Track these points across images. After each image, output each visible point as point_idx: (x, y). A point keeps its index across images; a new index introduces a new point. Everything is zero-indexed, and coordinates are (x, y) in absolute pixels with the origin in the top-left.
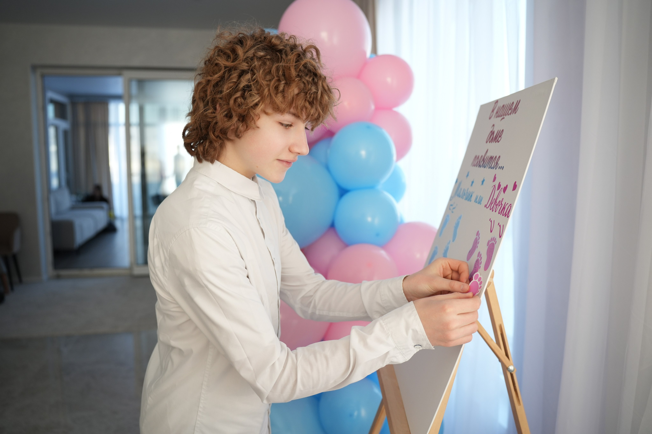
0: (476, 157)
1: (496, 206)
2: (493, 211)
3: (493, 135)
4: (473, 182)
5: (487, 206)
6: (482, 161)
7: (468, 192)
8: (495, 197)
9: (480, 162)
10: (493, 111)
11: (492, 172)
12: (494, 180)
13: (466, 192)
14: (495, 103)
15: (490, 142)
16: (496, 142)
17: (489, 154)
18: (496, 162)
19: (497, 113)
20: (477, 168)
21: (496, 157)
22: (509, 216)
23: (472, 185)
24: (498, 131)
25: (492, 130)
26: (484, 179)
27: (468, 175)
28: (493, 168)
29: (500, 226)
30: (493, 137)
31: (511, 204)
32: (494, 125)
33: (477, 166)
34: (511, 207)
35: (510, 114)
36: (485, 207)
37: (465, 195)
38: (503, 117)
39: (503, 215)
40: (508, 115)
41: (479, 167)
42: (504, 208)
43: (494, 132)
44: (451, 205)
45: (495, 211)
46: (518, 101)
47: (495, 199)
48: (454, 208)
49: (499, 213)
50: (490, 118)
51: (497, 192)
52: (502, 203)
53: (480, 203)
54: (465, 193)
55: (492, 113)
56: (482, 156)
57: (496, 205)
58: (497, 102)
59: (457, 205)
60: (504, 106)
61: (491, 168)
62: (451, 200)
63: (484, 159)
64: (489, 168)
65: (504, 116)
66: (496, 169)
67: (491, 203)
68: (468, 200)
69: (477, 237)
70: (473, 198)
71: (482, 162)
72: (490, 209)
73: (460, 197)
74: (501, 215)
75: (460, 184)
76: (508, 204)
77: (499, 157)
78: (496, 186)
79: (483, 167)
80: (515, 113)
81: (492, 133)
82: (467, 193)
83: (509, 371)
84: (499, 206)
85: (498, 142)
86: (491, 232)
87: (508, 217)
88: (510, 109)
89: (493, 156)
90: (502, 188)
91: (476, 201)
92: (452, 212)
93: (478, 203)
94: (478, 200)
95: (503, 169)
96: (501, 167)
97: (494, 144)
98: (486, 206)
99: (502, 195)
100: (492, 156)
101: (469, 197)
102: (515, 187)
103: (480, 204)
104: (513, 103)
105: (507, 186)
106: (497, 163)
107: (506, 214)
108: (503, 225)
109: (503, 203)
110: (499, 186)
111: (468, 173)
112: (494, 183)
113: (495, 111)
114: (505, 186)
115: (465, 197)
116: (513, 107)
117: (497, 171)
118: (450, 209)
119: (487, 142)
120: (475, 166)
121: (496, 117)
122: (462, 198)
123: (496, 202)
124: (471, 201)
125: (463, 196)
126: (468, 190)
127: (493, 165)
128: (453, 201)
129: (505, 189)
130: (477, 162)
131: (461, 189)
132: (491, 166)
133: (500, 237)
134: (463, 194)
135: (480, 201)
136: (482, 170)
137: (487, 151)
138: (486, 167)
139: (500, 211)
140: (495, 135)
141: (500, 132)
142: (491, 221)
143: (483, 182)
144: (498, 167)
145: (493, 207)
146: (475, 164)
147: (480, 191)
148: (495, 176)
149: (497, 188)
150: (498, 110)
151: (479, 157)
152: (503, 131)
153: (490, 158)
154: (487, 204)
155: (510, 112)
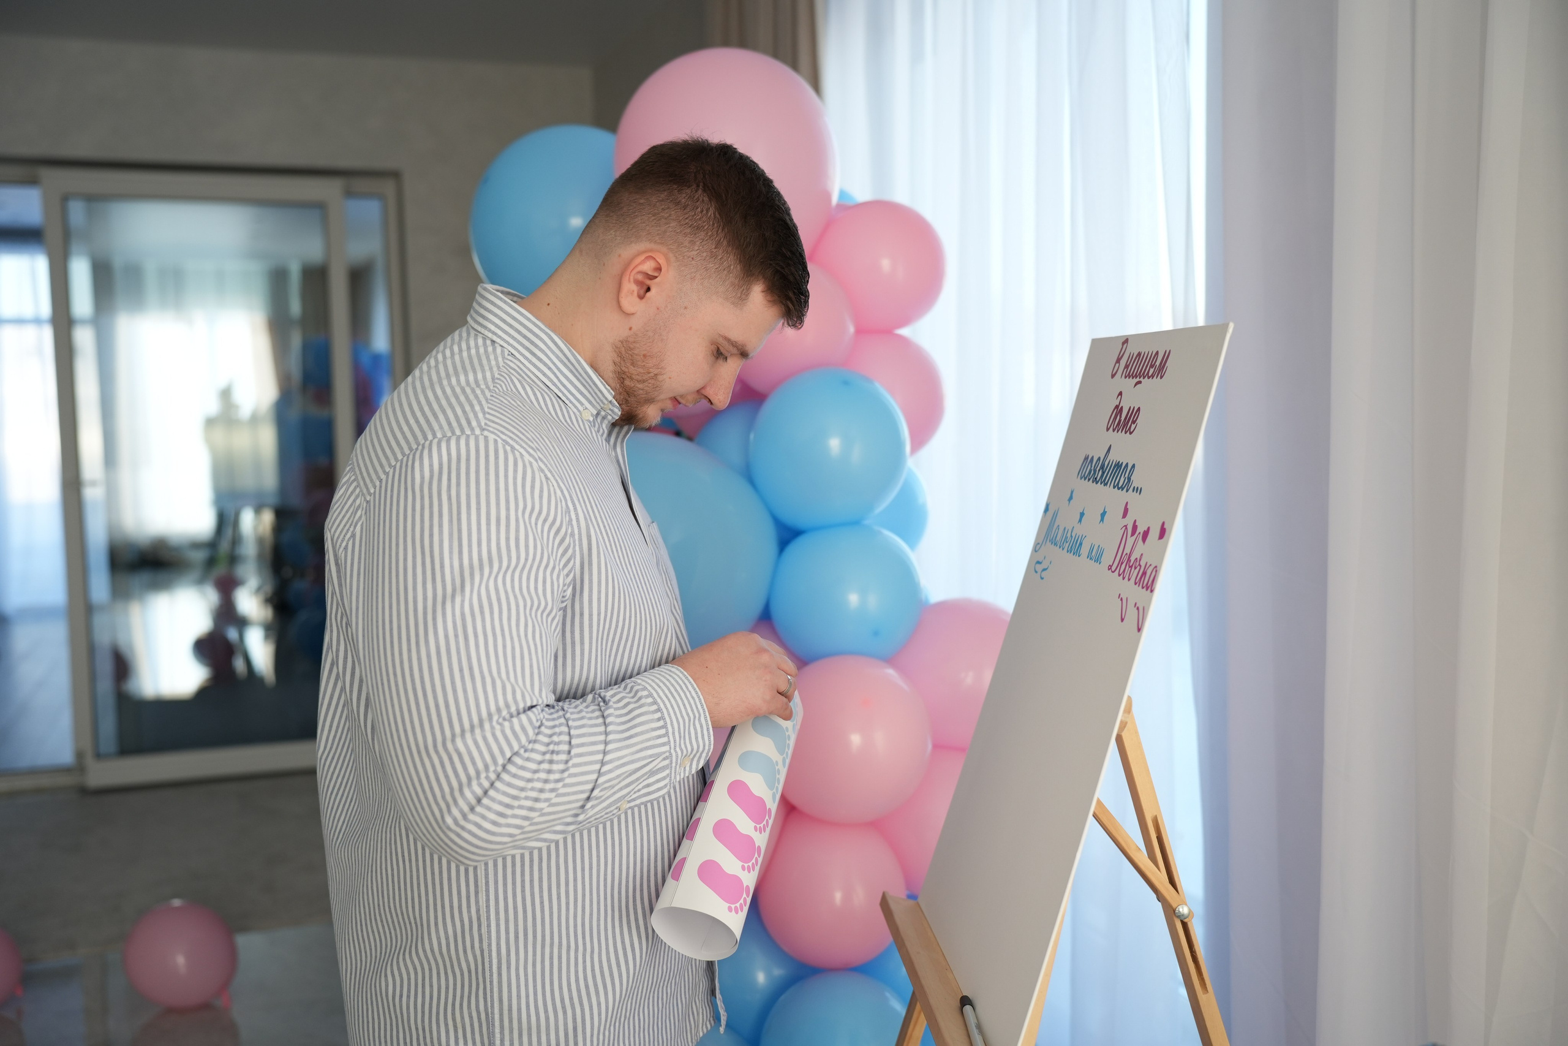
0: (1086, 458)
1: (1129, 570)
2: (1124, 578)
3: (1121, 416)
4: (1082, 514)
5: (1113, 569)
6: (1099, 470)
8: (1127, 551)
9: (1095, 471)
10: (1118, 361)
11: (1122, 496)
12: (1126, 511)
13: (1069, 535)
14: (1123, 344)
15: (1114, 430)
16: (1126, 433)
17: (1114, 457)
18: (1127, 475)
19: (1127, 367)
20: (1090, 484)
21: (1127, 465)
22: (1153, 589)
23: (1080, 521)
24: (1130, 408)
26: (1106, 509)
27: (1071, 498)
28: (1122, 489)
29: (1138, 608)
30: (1120, 421)
31: (1156, 567)
32: (1120, 394)
33: (1089, 480)
34: (1156, 571)
35: (1153, 376)
36: (1109, 569)
38: (1138, 379)
39: (1143, 588)
40: (1149, 378)
41: (1093, 482)
42: (1144, 573)
43: (1122, 407)
44: (1038, 562)
45: (1129, 580)
46: (1166, 351)
47: (1127, 554)
48: (1044, 570)
49: (1136, 584)
50: (1113, 376)
51: (1130, 540)
52: (1141, 563)
53: (1098, 560)
54: (1066, 537)
55: (1117, 365)
56: (1099, 459)
57: (1130, 567)
58: (1126, 341)
59: (1051, 563)
60: (1139, 354)
61: (1119, 489)
62: (1035, 550)
63: (1102, 467)
64: (1114, 487)
65: (1140, 378)
66: (1127, 491)
67: (1121, 563)
68: (1073, 554)
70: (1085, 550)
71: (1100, 473)
72: (1119, 575)
73: (1056, 544)
74: (1139, 586)
75: (1055, 515)
76: (1151, 565)
77: (1134, 466)
78: (1128, 526)
79: (1101, 483)
80: (1161, 377)
81: (1118, 409)
82: (1072, 536)
83: (1178, 917)
84: (1135, 568)
85: (1131, 433)
86: (1122, 620)
87: (1152, 591)
88: (1152, 366)
89: (1122, 463)
90: (1140, 533)
91: (1090, 557)
92: (1042, 578)
93: (1094, 560)
94: (1094, 553)
95: (1140, 494)
96: (1137, 488)
97: (1121, 435)
98: (1110, 567)
99: (1140, 548)
100: (1119, 462)
101: (1075, 548)
102: (1163, 533)
103: (1100, 563)
104: (1157, 353)
105: (1149, 528)
106: (1129, 479)
107: (1149, 585)
108: (1144, 608)
109: (1143, 563)
110: (1135, 527)
111: (1072, 492)
112: (1125, 521)
113: (1123, 362)
114: (1146, 529)
115: (1068, 544)
116: (1158, 363)
117: (1130, 496)
118: (1036, 572)
119: (1108, 429)
120: (1085, 479)
121: (1126, 377)
122: (1060, 547)
123: (1130, 561)
124: (1079, 556)
125: (1064, 543)
126: (1072, 530)
127: (1122, 481)
128: (1041, 553)
129: (1146, 535)
130: (1090, 471)
131: (1059, 527)
132: (1118, 484)
133: (1139, 630)
134: (1064, 540)
135: (1099, 557)
136: (1099, 490)
137: (1110, 448)
138: (1107, 483)
139: (1137, 581)
140: (1123, 416)
141: (1133, 411)
142: (1121, 599)
143: (1103, 515)
144: (1132, 487)
145: (1124, 571)
146: (1084, 474)
147: (1099, 536)
148: (1126, 506)
149: (1130, 530)
150: (1128, 363)
151: (1092, 460)
152: (1139, 410)
153: (1115, 466)
154: (1112, 563)
155: (1151, 371)
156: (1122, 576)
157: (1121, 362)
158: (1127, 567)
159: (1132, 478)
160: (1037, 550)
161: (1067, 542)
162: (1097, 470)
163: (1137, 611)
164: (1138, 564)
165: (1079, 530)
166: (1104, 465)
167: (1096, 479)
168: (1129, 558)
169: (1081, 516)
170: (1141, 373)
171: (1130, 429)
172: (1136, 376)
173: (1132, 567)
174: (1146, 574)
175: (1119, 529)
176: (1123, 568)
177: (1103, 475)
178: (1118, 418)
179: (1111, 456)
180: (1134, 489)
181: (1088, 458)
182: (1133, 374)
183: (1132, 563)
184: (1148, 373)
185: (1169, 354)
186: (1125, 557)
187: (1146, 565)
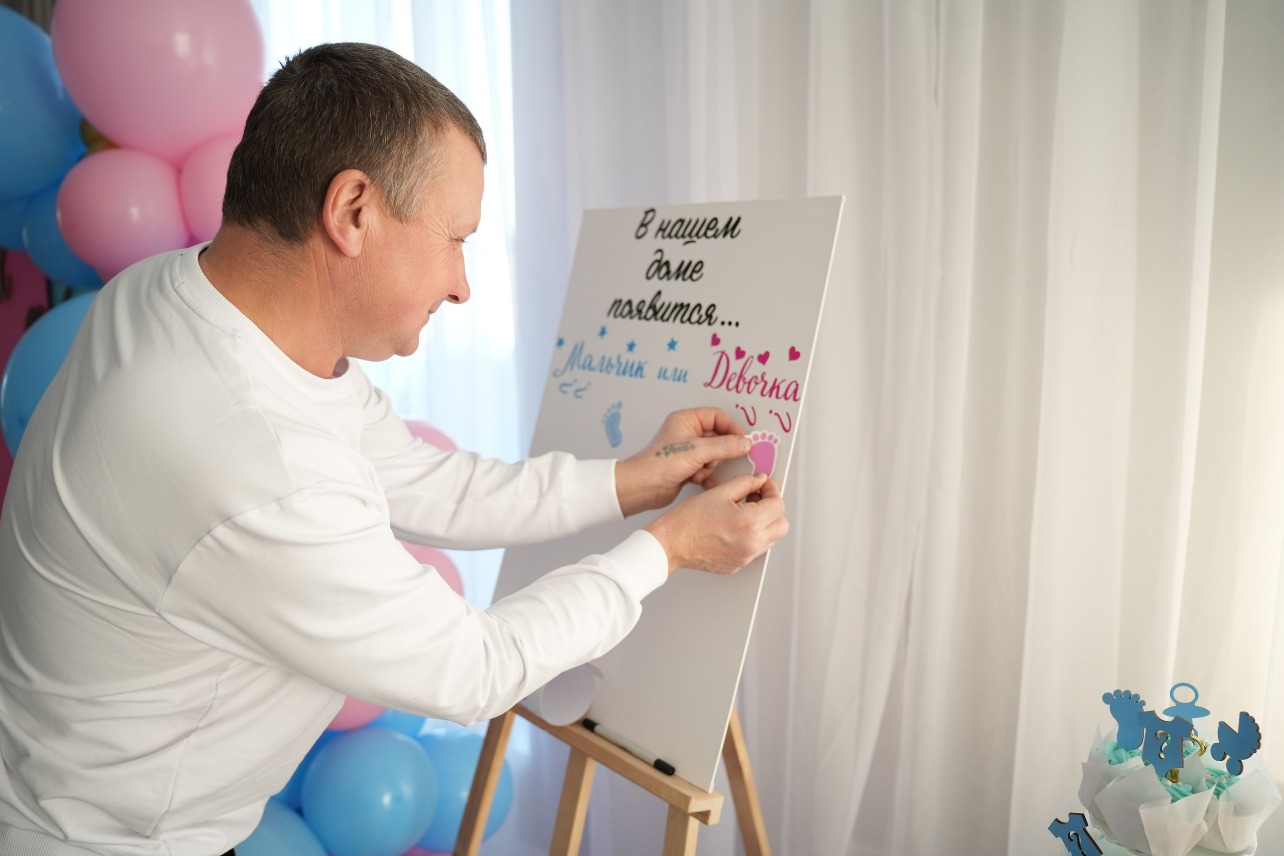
0: (618, 302)
1: (746, 385)
2: (738, 392)
3: (668, 268)
5: (715, 383)
6: (647, 311)
7: (623, 361)
8: (735, 369)
9: (640, 311)
10: (643, 225)
11: (706, 331)
12: (715, 341)
13: (614, 361)
14: (647, 213)
16: (684, 280)
17: (670, 300)
18: (703, 312)
19: (661, 229)
20: (635, 321)
21: (699, 305)
22: (797, 398)
23: (630, 350)
24: (683, 262)
25: (658, 256)
26: (675, 340)
27: (603, 332)
28: (699, 322)
29: (776, 414)
30: (668, 273)
31: (795, 381)
32: (660, 251)
33: (631, 318)
34: (797, 385)
35: (715, 236)
36: (706, 386)
37: (612, 367)
38: (688, 239)
39: (777, 397)
40: (707, 237)
41: (640, 319)
42: (775, 387)
43: (667, 263)
44: (563, 385)
45: (749, 392)
46: (731, 219)
48: (579, 390)
49: (762, 394)
50: (638, 237)
51: (736, 363)
52: (766, 379)
53: (680, 379)
54: (610, 364)
55: (643, 230)
56: (643, 302)
57: (745, 383)
58: (653, 210)
59: (589, 384)
60: (682, 221)
61: (691, 323)
62: (555, 374)
63: (652, 306)
64: (682, 321)
65: (691, 238)
66: (709, 324)
67: (726, 381)
68: (631, 376)
70: (651, 371)
71: (651, 312)
72: (728, 389)
73: (591, 368)
74: (770, 396)
75: (578, 349)
76: (784, 380)
77: (713, 306)
78: (727, 352)
79: (656, 319)
81: (662, 263)
82: (620, 364)
84: (756, 384)
86: (752, 424)
88: (708, 228)
89: (688, 305)
90: (752, 357)
91: (662, 374)
92: (580, 397)
93: (674, 380)
94: (669, 374)
95: (737, 327)
96: (730, 323)
97: (678, 283)
98: (708, 384)
99: (756, 369)
100: (682, 303)
101: (638, 370)
103: (684, 381)
104: (715, 219)
105: (767, 355)
106: (709, 316)
107: (788, 396)
108: (788, 414)
109: (769, 379)
110: (740, 354)
111: (603, 328)
112: (719, 348)
113: (653, 227)
114: (763, 353)
115: (615, 370)
116: (721, 225)
117: (716, 328)
118: (565, 393)
119: (648, 278)
120: (624, 317)
121: (663, 237)
122: (601, 371)
123: (745, 378)
124: (641, 377)
125: (607, 368)
126: (619, 358)
127: (695, 317)
128: (567, 377)
129: (763, 358)
130: (630, 312)
131: (590, 356)
132: (689, 319)
133: (786, 431)
134: (606, 366)
135: (681, 377)
136: (655, 325)
137: (659, 293)
138: (668, 320)
139: (765, 393)
140: (674, 268)
141: (690, 263)
142: (743, 408)
143: (672, 345)
144: (719, 322)
145: (737, 386)
146: (621, 314)
147: (673, 360)
148: (714, 336)
149: (732, 355)
150: (664, 226)
151: (629, 303)
152: (701, 262)
153: (676, 306)
154: (708, 381)
155: (710, 233)
156: (734, 390)
157: (649, 226)
158: (741, 384)
159: (714, 315)
160: (558, 373)
162: (644, 310)
163: (776, 417)
164: (760, 379)
165: (627, 357)
166: (655, 306)
167: (645, 317)
168: (741, 376)
169: (631, 347)
170: (690, 235)
171: (691, 277)
172: (683, 236)
173: (750, 383)
174: (778, 387)
175: (711, 355)
176: (733, 384)
177: (656, 313)
178: (664, 270)
179: (665, 299)
180: (723, 323)
181: (620, 301)
182: (676, 235)
183: (748, 380)
184: (705, 234)
185: (739, 219)
186: (734, 376)
187: (776, 380)
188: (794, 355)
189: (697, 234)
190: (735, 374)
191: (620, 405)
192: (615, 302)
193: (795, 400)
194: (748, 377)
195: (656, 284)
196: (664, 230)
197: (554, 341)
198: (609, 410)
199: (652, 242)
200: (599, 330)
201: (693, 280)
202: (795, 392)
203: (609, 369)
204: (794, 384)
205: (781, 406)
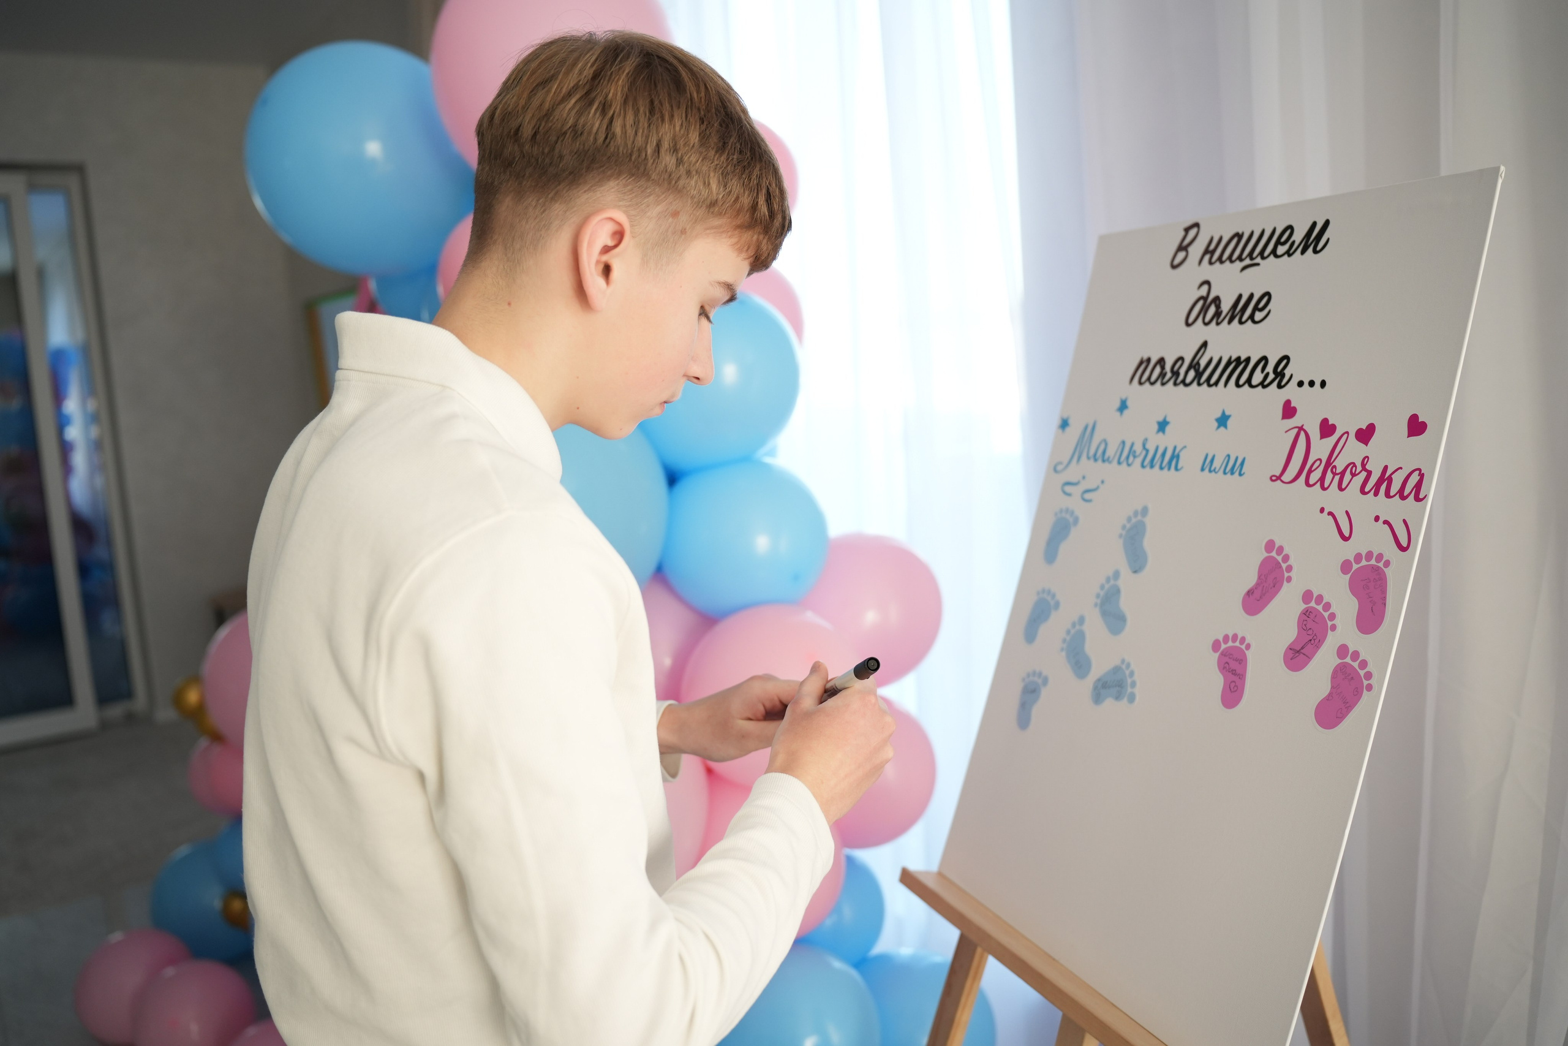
0: (1145, 362)
1: (1337, 478)
2: (1323, 488)
3: (1218, 307)
5: (1288, 477)
6: (1187, 372)
7: (1151, 447)
8: (1319, 454)
9: (1176, 374)
10: (1182, 248)
11: (1274, 396)
12: (1289, 411)
13: (1138, 448)
14: (1187, 230)
16: (1242, 323)
17: (1220, 354)
18: (1270, 369)
19: (1208, 251)
20: (1168, 389)
21: (1264, 359)
22: (1421, 496)
23: (1161, 430)
24: (1240, 296)
25: (1203, 292)
26: (1227, 413)
27: (1123, 406)
28: (1263, 385)
29: (1386, 521)
30: (1218, 314)
31: (1418, 469)
32: (1207, 283)
33: (1163, 384)
34: (1422, 476)
35: (1289, 253)
36: (1273, 481)
38: (1248, 262)
39: (1388, 495)
40: (1277, 256)
41: (1175, 384)
42: (1385, 478)
43: (1217, 300)
44: (1068, 484)
45: (1341, 489)
46: (1314, 224)
48: (1089, 491)
49: (1363, 491)
50: (1175, 267)
51: (1321, 444)
52: (1368, 467)
53: (1234, 471)
54: (1132, 452)
55: (1181, 255)
56: (1182, 359)
57: (1335, 474)
58: (1197, 225)
59: (1103, 482)
60: (1239, 236)
61: (1251, 386)
62: (1055, 469)
63: (1194, 365)
64: (1238, 385)
65: (1251, 259)
66: (1280, 386)
67: (1305, 472)
68: (1161, 468)
69: (1274, 554)
70: (1190, 461)
71: (1192, 374)
72: (1308, 484)
73: (1105, 459)
74: (1376, 494)
75: (1089, 431)
76: (1401, 468)
77: (1286, 358)
78: (1304, 427)
79: (1199, 384)
80: (1315, 252)
81: (1208, 301)
82: (1146, 449)
84: (1353, 475)
86: (1345, 539)
88: (1279, 242)
89: (1248, 360)
90: (1347, 433)
91: (1207, 465)
92: (1089, 501)
93: (1225, 473)
94: (1217, 464)
95: (1323, 388)
96: (1312, 384)
97: (1230, 329)
98: (1277, 478)
99: (1353, 451)
100: (1239, 358)
101: (1173, 460)
103: (1240, 475)
104: (1290, 227)
105: (1371, 429)
106: (1279, 374)
107: (1405, 493)
108: (1405, 522)
109: (1375, 468)
110: (1327, 429)
111: (1124, 400)
112: (1295, 421)
113: (1197, 250)
114: (1364, 427)
115: (1139, 460)
116: (1298, 237)
117: (1291, 392)
118: (1069, 495)
119: (1188, 324)
120: (1152, 384)
121: (1211, 263)
122: (1119, 463)
123: (1335, 467)
124: (1176, 469)
125: (1128, 458)
126: (1146, 440)
127: (1258, 377)
128: (1072, 474)
129: (1365, 435)
130: (1162, 375)
131: (1105, 442)
132: (1249, 381)
133: (1403, 549)
134: (1126, 455)
135: (1235, 467)
136: (1198, 393)
137: (1205, 345)
138: (1216, 383)
139: (1367, 490)
140: (1226, 307)
141: (1251, 296)
142: (1330, 513)
143: (1223, 421)
144: (1295, 382)
145: (1322, 479)
146: (1149, 379)
147: (1222, 444)
148: (1288, 403)
149: (1314, 432)
150: (1212, 247)
151: (1161, 362)
152: (1268, 294)
153: (1229, 363)
154: (1278, 474)
155: (1281, 250)
156: (1318, 487)
157: (1190, 249)
158: (1329, 475)
159: (1287, 372)
160: (1060, 468)
161: (1135, 457)
162: (1182, 371)
163: (1386, 528)
164: (1359, 468)
165: (1158, 441)
166: (1198, 364)
167: (1183, 382)
168: (1329, 463)
169: (1162, 426)
170: (1250, 255)
171: (1252, 317)
172: (1240, 259)
173: (1343, 473)
174: (1390, 480)
175: (1281, 433)
176: (1315, 477)
177: (1199, 375)
178: (1212, 310)
179: (1213, 352)
180: (1301, 384)
181: (1149, 360)
182: (1230, 258)
183: (1339, 470)
184: (1274, 252)
185: (1327, 223)
186: (1318, 462)
187: (1386, 468)
188: (1416, 427)
189: (1262, 254)
190: (1320, 460)
191: (1145, 511)
192: (1141, 363)
193: (1418, 499)
194: (1340, 464)
195: (1200, 332)
196: (1213, 252)
197: (1056, 422)
198: (1129, 519)
199: (1194, 271)
200: (1118, 404)
201: (1254, 322)
202: (1418, 486)
203: (1131, 459)
204: (1418, 472)
205: (1394, 509)
